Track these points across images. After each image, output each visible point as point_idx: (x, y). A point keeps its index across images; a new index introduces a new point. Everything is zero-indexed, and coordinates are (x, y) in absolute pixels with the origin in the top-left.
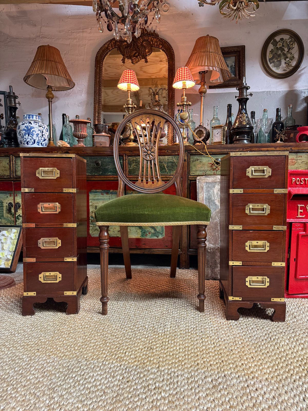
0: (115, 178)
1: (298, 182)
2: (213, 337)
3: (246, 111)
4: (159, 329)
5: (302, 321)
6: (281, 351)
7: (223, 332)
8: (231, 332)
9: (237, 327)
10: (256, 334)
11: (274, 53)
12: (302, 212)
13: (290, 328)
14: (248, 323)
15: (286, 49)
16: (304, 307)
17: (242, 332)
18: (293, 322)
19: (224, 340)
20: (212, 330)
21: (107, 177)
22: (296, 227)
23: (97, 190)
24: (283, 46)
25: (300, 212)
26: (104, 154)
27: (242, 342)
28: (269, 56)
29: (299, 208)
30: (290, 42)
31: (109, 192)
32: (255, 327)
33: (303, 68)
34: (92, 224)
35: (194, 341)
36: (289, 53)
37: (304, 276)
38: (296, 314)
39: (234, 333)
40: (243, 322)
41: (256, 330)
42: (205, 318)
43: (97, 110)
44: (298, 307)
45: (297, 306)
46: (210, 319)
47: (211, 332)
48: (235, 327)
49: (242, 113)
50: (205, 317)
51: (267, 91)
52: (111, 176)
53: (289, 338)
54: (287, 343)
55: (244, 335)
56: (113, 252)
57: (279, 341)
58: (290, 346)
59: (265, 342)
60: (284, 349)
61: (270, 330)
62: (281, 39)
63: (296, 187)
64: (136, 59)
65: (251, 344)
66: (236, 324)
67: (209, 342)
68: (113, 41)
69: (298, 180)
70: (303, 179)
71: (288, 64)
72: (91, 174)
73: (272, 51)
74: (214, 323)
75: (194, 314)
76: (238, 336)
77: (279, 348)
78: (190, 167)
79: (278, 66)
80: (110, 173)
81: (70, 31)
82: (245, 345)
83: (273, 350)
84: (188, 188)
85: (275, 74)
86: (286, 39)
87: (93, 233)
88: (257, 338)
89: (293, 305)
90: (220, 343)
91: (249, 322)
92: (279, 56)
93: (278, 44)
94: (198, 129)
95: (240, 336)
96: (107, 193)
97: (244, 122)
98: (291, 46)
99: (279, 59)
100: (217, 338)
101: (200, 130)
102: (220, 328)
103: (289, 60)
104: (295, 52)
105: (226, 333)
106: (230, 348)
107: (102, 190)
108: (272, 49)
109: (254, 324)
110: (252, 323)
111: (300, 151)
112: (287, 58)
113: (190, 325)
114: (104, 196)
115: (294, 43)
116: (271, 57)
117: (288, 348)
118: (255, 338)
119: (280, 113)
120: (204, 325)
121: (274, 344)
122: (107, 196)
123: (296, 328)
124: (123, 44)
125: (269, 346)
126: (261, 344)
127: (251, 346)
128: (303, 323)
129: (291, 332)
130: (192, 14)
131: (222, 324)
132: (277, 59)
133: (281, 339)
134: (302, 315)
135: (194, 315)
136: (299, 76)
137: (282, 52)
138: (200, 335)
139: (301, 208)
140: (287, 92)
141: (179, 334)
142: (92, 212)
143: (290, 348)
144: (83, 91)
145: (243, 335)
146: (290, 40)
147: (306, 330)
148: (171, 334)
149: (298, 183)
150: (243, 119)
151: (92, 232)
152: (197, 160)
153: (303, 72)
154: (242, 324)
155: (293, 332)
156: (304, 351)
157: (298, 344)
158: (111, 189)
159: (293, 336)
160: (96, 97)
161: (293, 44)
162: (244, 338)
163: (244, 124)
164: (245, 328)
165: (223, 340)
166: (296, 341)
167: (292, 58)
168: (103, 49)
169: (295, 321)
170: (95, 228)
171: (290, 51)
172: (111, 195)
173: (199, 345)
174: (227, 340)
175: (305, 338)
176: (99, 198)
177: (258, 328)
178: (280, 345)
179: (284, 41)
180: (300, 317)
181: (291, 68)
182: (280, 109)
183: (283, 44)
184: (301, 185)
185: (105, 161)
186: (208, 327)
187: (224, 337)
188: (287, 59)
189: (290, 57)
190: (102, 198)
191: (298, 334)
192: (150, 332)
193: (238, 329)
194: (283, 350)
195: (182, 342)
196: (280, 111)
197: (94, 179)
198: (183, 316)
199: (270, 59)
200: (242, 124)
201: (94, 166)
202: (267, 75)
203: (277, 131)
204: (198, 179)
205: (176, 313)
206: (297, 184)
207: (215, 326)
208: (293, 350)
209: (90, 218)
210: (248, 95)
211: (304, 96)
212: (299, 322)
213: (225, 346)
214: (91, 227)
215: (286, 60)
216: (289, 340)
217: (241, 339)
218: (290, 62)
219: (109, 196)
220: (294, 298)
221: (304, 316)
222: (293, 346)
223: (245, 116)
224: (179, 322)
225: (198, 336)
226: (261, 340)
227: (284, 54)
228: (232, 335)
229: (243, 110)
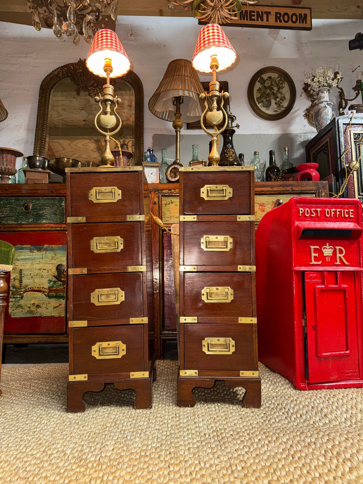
0: (52, 227)
1: (308, 213)
2: (190, 462)
3: (232, 146)
4: (90, 455)
5: (338, 422)
6: (315, 477)
7: (209, 451)
8: (223, 448)
9: (234, 439)
10: (268, 450)
11: (262, 92)
12: (317, 256)
13: (321, 434)
14: (252, 432)
15: (276, 89)
16: (336, 400)
17: (242, 447)
18: (325, 424)
19: (211, 466)
20: (189, 449)
21: (40, 226)
22: (311, 278)
23: (24, 246)
24: (272, 85)
25: (315, 257)
26: (37, 193)
27: (243, 465)
28: (256, 95)
29: (312, 250)
30: (279, 81)
31: (43, 248)
32: (264, 437)
33: (296, 109)
34: (13, 298)
35: (154, 473)
36: (279, 93)
37: (329, 354)
38: (326, 410)
39: (229, 450)
40: (243, 430)
41: (267, 442)
42: (178, 429)
43: (38, 148)
44: (327, 400)
45: (325, 398)
46: (188, 430)
47: (187, 453)
48: (230, 439)
49: (228, 148)
50: (178, 427)
51: (256, 133)
52: (46, 225)
53: (323, 452)
54: (323, 462)
55: (246, 453)
56: (45, 341)
57: (308, 461)
58: (329, 466)
59: (283, 463)
60: (319, 473)
61: (290, 443)
62: (269, 77)
63: (305, 221)
64: (94, 90)
65: (259, 467)
66: (232, 435)
67: (183, 473)
68: (65, 68)
69: (307, 211)
70: (314, 209)
71: (279, 104)
72: (16, 223)
73: (259, 90)
74: (194, 436)
75: (161, 424)
76: (236, 455)
77: (310, 471)
78: (162, 213)
79: (268, 106)
80: (44, 221)
81: (9, 54)
82: (248, 471)
83: (300, 476)
84: (159, 241)
85: (265, 115)
86: (274, 78)
87: (15, 311)
88: (269, 457)
89: (318, 397)
90: (203, 472)
91: (254, 430)
92: (268, 95)
93: (266, 83)
94: (172, 167)
95: (239, 455)
96: (39, 250)
97: (231, 157)
98: (281, 85)
99: (268, 99)
100: (197, 462)
101: (175, 168)
102: (204, 443)
103: (280, 100)
104: (286, 91)
105: (215, 451)
106: (222, 479)
107: (32, 246)
108: (259, 88)
109: (262, 433)
110: (257, 431)
111: (303, 191)
112: (278, 98)
113: (150, 443)
114: (34, 254)
115: (284, 82)
116: (259, 96)
117: (326, 471)
118: (265, 457)
119: (274, 156)
120: (176, 441)
121: (301, 465)
122: (39, 253)
123: (332, 433)
124: (78, 71)
125: (292, 469)
126: (277, 466)
127: (260, 473)
128: (340, 425)
129: (325, 440)
130: (165, 46)
131: (207, 436)
132: (265, 98)
133: (310, 457)
134: (335, 412)
135: (160, 426)
136: (293, 119)
137: (271, 92)
138: (166, 459)
139: (316, 251)
140: (280, 135)
141: (126, 460)
142: (14, 279)
143: (329, 471)
144: (22, 127)
145: (243, 453)
146: (279, 79)
147: (348, 434)
148: (112, 462)
149: (307, 215)
150: (229, 154)
151: (13, 310)
152: (172, 203)
153: (296, 114)
154: (241, 434)
155: (328, 440)
156: (355, 474)
157: (341, 460)
158: (45, 244)
159: (330, 447)
160: (38, 133)
161: (283, 84)
162: (246, 458)
163: (231, 160)
164: (247, 441)
165: (208, 465)
166: (336, 457)
167: (283, 98)
168: (51, 76)
169: (327, 421)
170: (18, 304)
171: (280, 91)
172: (45, 252)
173: (162, 479)
174: (217, 465)
175: (350, 448)
176: (27, 257)
177: (269, 439)
178: (310, 467)
179: (272, 80)
180: (333, 415)
181: (283, 109)
182: (274, 151)
183: (271, 82)
184: (312, 219)
185: (39, 204)
186: (182, 443)
187: (211, 459)
188: (278, 100)
189: (280, 97)
190: (31, 257)
191: (337, 443)
192: (71, 462)
193: (235, 442)
194: (317, 475)
195: (129, 477)
196: (274, 154)
197: (21, 229)
198: (140, 428)
199: (257, 99)
200: (228, 160)
201: (21, 211)
202: (255, 116)
203: (272, 175)
204: (173, 228)
205: (129, 424)
206: (306, 217)
207: (195, 441)
208: (334, 472)
209: (11, 288)
210: (234, 127)
211: (300, 140)
212: (334, 423)
213: (212, 476)
214: (12, 302)
215: (276, 100)
216: (324, 456)
217: (241, 461)
218: (281, 103)
219: (41, 253)
220: (318, 389)
221: (339, 413)
222: (333, 467)
223: (231, 151)
224: (132, 438)
225: (162, 461)
226: (276, 460)
227: (274, 94)
228: (225, 454)
229: (229, 144)
